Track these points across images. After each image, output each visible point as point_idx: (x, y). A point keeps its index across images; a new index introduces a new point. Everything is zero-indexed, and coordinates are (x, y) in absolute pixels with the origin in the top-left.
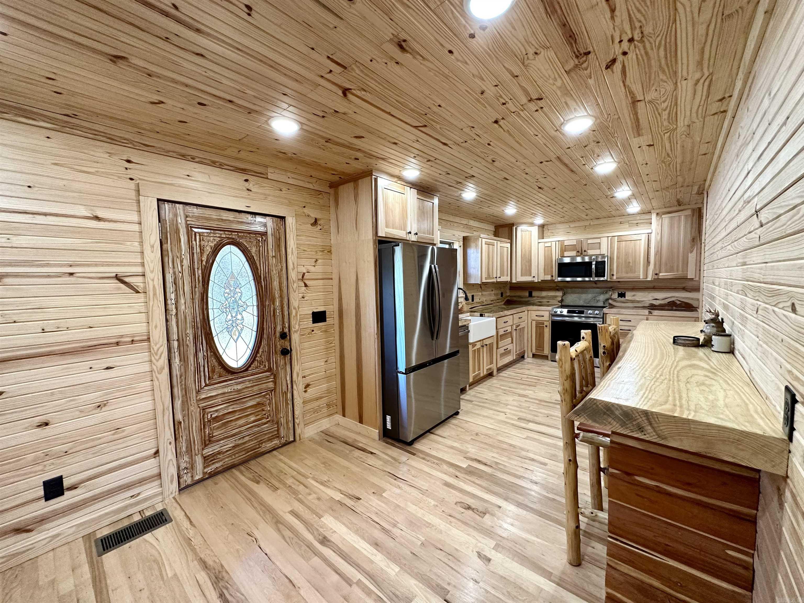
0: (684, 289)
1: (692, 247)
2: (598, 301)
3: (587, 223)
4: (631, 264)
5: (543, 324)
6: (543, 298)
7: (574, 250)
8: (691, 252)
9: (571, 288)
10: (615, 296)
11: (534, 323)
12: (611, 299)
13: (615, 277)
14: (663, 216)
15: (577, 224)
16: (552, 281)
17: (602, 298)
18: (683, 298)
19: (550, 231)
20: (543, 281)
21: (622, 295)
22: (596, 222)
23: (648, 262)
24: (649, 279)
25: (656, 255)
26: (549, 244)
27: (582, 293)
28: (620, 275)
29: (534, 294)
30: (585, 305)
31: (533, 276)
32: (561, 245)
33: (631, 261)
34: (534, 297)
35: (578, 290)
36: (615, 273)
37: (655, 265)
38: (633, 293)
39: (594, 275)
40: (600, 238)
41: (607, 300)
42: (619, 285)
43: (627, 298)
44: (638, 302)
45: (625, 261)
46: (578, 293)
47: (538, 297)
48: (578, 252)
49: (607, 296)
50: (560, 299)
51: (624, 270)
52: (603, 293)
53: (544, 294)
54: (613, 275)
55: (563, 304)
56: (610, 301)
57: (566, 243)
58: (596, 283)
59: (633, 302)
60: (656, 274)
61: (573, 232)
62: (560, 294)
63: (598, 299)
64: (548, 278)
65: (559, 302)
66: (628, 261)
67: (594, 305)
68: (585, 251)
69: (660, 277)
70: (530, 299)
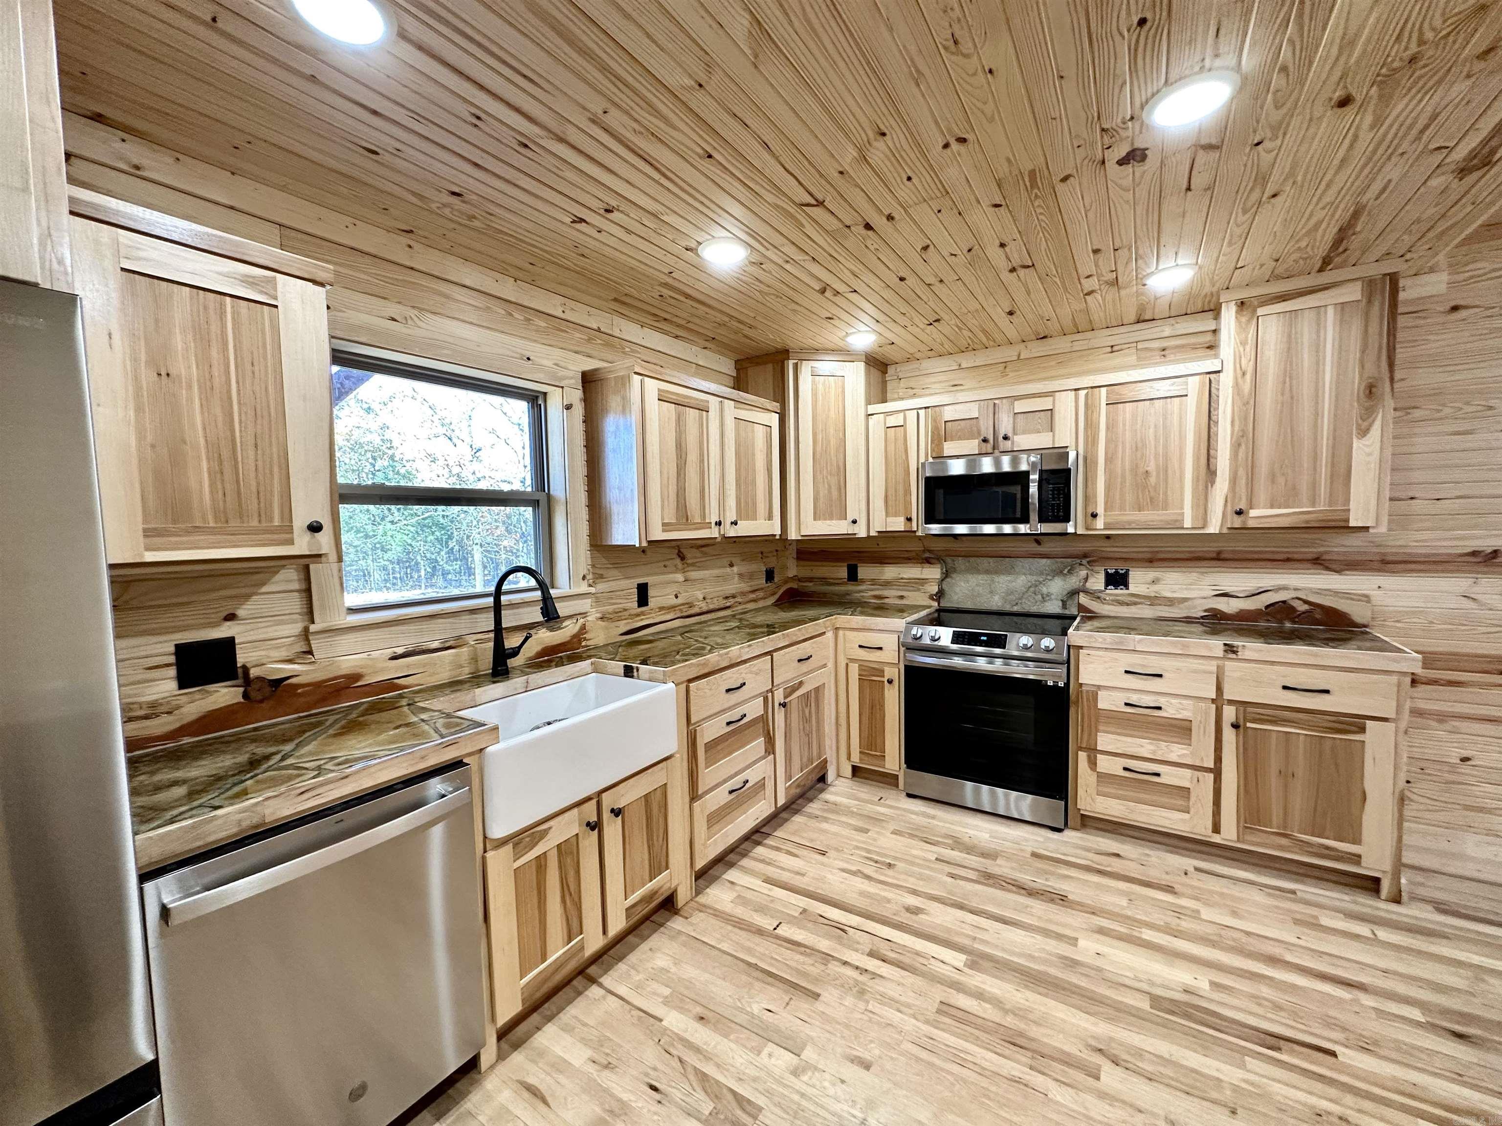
0: (1319, 562)
1: (1368, 413)
2: (1045, 598)
3: (1009, 353)
4: (1153, 480)
5: (881, 673)
6: (887, 584)
7: (971, 437)
8: (1364, 432)
9: (967, 556)
10: (1097, 582)
11: (854, 669)
12: (1086, 592)
13: (1100, 523)
14: (1260, 311)
15: (980, 359)
16: (909, 534)
17: (1057, 587)
18: (1319, 592)
19: (903, 383)
20: (885, 536)
21: (1117, 580)
22: (1037, 349)
23: (1211, 473)
24: (1214, 528)
25: (1236, 446)
26: (897, 420)
27: (997, 572)
28: (1117, 516)
29: (864, 572)
30: (1008, 608)
31: (850, 518)
32: (934, 420)
33: (1152, 467)
34: (863, 581)
35: (985, 563)
36: (1100, 510)
37: (1234, 481)
38: (1152, 574)
39: (1034, 516)
40: (1051, 394)
41: (1074, 593)
42: (1108, 548)
43: (1133, 588)
44: (1171, 602)
45: (1135, 469)
46: (987, 572)
47: (874, 582)
48: (985, 440)
49: (1073, 582)
50: (935, 589)
51: (1129, 498)
52: (1059, 573)
53: (890, 572)
54: (1094, 516)
55: (945, 604)
56: (1083, 599)
57: (949, 414)
58: (1038, 542)
59: (1154, 600)
60: (1239, 513)
61: (968, 384)
62: (933, 573)
63: (1044, 590)
64: (898, 524)
65: (931, 597)
66: (1141, 470)
67: (1034, 609)
68: (1006, 438)
69: (1251, 524)
70: (851, 587)
